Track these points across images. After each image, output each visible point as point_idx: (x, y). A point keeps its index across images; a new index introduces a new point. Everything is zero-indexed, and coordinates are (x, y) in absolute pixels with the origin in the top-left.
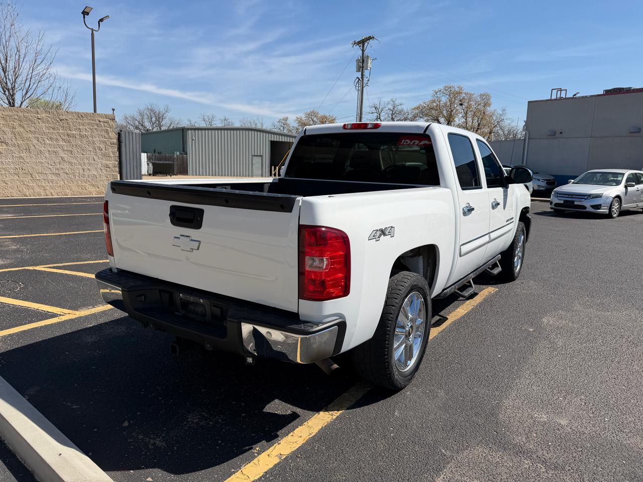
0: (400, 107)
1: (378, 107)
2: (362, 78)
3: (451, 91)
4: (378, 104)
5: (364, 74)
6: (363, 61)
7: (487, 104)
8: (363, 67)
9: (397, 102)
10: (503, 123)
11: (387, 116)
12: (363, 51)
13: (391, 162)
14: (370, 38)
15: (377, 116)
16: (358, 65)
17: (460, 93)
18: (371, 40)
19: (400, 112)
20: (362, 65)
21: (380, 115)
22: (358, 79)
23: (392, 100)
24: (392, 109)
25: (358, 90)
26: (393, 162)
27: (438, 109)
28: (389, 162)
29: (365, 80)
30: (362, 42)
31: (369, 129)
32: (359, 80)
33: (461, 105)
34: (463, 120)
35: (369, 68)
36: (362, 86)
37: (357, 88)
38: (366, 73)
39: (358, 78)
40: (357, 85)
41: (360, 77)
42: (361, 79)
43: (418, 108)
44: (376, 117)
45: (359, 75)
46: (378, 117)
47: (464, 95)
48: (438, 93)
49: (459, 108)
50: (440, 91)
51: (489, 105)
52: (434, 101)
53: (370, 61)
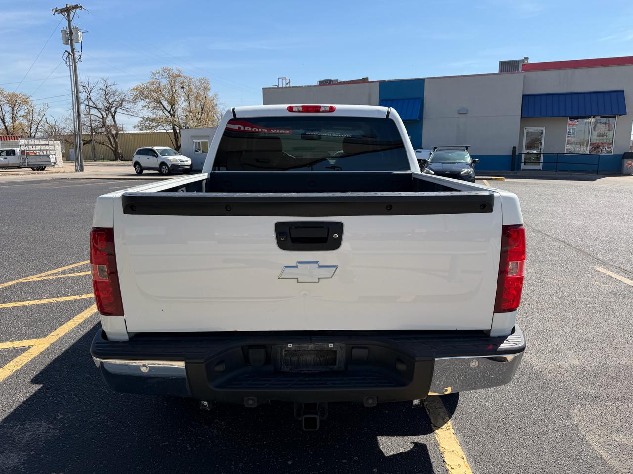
0: (113, 88)
1: (87, 86)
2: (73, 51)
3: (169, 73)
4: (86, 83)
5: (74, 48)
6: (71, 33)
7: (206, 89)
8: (72, 40)
9: (109, 82)
10: (217, 107)
11: (99, 96)
12: (69, 21)
13: (113, 147)
14: (76, 7)
15: (87, 96)
16: (64, 36)
17: (178, 76)
18: (77, 9)
19: (114, 92)
20: (71, 37)
21: (89, 95)
22: (67, 54)
23: (103, 79)
24: (104, 89)
25: (70, 66)
26: (114, 146)
27: (158, 90)
28: (110, 146)
29: (77, 55)
30: (67, 10)
31: (323, 112)
32: (69, 54)
33: (183, 88)
34: (186, 104)
35: (80, 42)
36: (74, 61)
37: (68, 63)
38: (77, 47)
39: (66, 51)
40: (68, 60)
41: (70, 50)
42: (71, 53)
43: (137, 89)
44: (86, 97)
46: (89, 98)
47: (183, 78)
48: (157, 75)
49: (180, 91)
50: (159, 73)
51: (209, 90)
52: (153, 83)
53: (80, 34)
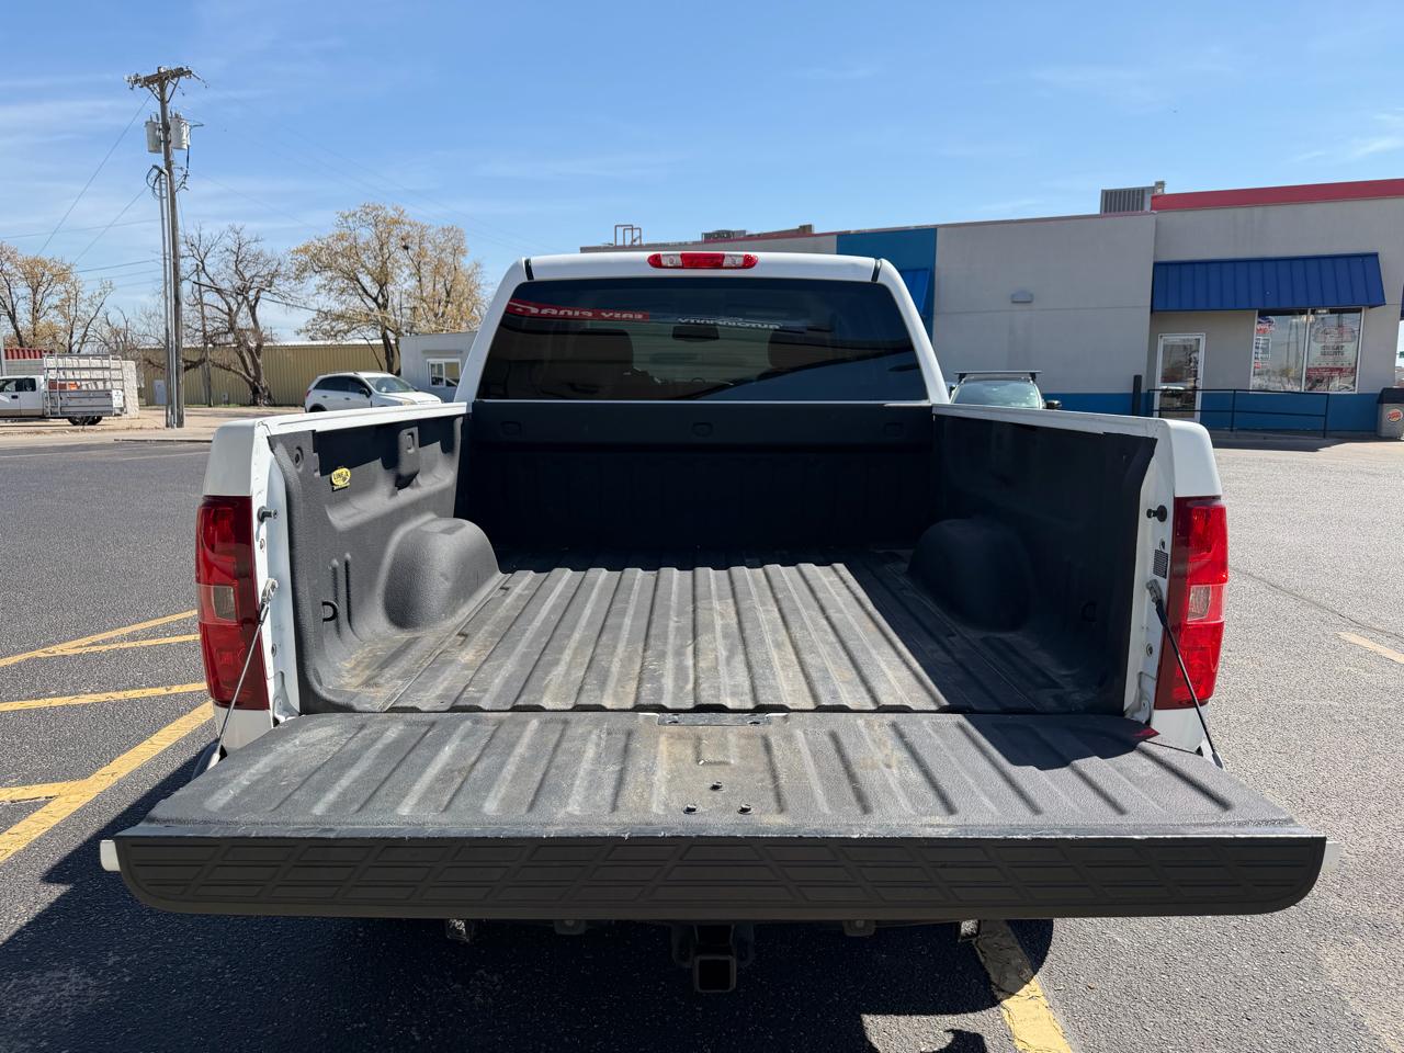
0: (254, 247)
1: (196, 243)
2: (169, 167)
3: (377, 216)
4: (196, 235)
5: (171, 159)
6: (166, 128)
7: (457, 251)
8: (167, 143)
9: (246, 236)
10: (480, 291)
11: (222, 265)
12: (163, 102)
13: (249, 374)
14: (179, 73)
15: (197, 265)
16: (152, 136)
17: (396, 222)
18: (182, 78)
19: (256, 257)
20: (166, 137)
21: (202, 262)
22: (156, 172)
23: (232, 229)
24: (235, 249)
25: (161, 198)
26: (252, 373)
27: (353, 252)
28: (244, 373)
29: (178, 175)
30: (159, 80)
31: (726, 268)
32: (161, 172)
33: (406, 248)
34: (413, 282)
35: (185, 147)
36: (171, 188)
37: (158, 192)
38: (178, 157)
39: (155, 167)
40: (157, 186)
41: (162, 165)
42: (165, 171)
43: (306, 250)
44: (195, 267)
45: (159, 160)
46: (200, 268)
47: (408, 228)
48: (350, 220)
49: (400, 254)
50: (354, 215)
51: (464, 253)
52: (341, 238)
53: (185, 130)
